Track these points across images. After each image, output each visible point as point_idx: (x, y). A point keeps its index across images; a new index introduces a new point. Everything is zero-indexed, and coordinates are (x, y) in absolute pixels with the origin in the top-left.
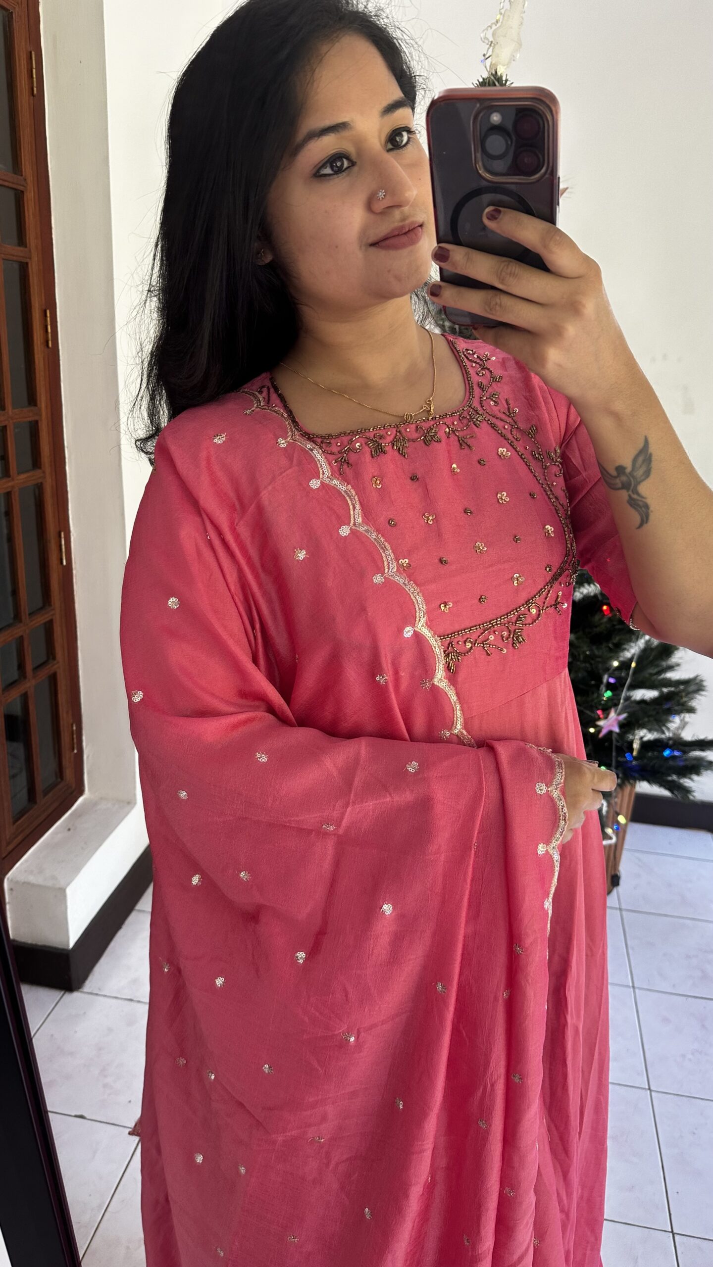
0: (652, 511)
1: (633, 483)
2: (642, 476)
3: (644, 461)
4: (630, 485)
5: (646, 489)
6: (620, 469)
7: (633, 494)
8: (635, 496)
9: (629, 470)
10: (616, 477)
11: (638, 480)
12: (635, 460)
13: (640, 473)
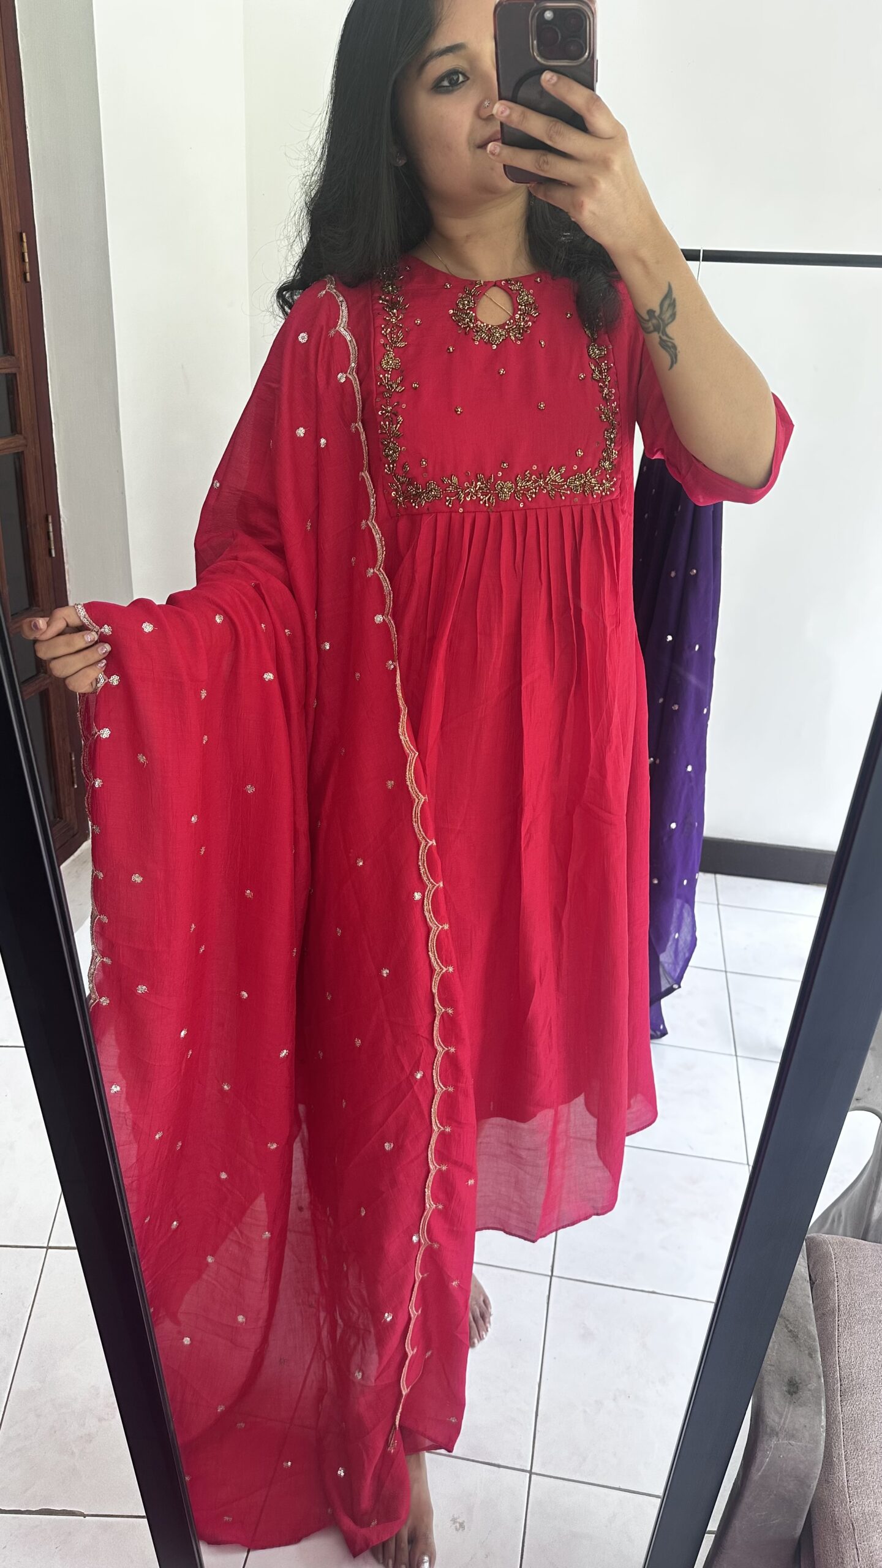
0: (679, 352)
1: (662, 327)
2: (668, 319)
3: (669, 306)
4: (660, 328)
5: (671, 330)
6: (651, 312)
7: (663, 335)
8: (664, 338)
9: (657, 313)
10: (648, 321)
11: (666, 322)
12: (662, 305)
13: (667, 316)
